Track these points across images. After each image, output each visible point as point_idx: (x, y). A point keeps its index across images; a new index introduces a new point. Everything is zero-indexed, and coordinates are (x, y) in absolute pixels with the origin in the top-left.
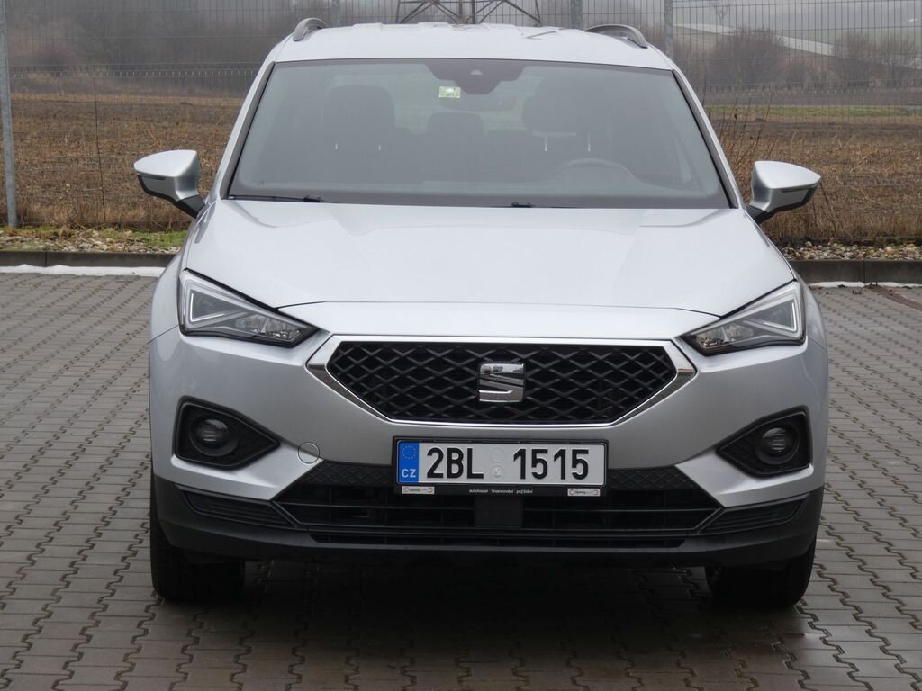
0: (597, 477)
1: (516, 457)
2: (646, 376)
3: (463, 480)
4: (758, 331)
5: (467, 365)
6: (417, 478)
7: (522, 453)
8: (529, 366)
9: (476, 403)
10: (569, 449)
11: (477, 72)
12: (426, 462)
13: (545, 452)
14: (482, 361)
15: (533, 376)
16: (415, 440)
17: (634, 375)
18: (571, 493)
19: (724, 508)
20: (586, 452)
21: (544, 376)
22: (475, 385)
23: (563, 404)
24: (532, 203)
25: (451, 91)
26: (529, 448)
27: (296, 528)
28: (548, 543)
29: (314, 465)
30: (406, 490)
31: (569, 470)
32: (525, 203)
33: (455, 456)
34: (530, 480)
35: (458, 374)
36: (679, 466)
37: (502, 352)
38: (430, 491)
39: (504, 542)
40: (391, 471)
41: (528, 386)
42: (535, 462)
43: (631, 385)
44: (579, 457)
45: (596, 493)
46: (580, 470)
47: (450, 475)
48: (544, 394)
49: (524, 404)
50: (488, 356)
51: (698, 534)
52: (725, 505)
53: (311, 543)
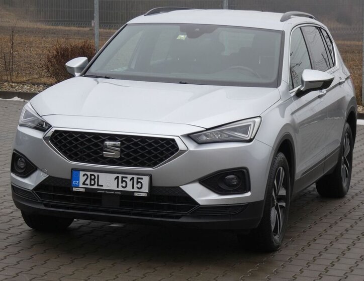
0: (146, 188)
1: (115, 179)
2: (167, 150)
3: (96, 187)
4: (230, 136)
5: (99, 142)
6: (79, 185)
7: (117, 178)
8: (122, 144)
9: (102, 157)
10: (136, 177)
11: (198, 30)
12: (82, 179)
13: (126, 177)
14: (105, 140)
15: (124, 147)
16: (79, 170)
17: (162, 149)
18: (136, 194)
19: (200, 205)
20: (142, 179)
21: (128, 147)
22: (102, 150)
23: (135, 159)
24: (187, 82)
25: (183, 37)
26: (120, 176)
27: (39, 201)
28: (129, 214)
29: (46, 177)
30: (74, 189)
31: (135, 185)
32: (184, 82)
33: (93, 177)
34: (120, 189)
35: (96, 145)
36: (181, 187)
37: (112, 137)
38: (83, 190)
39: (113, 212)
40: (69, 181)
41: (122, 151)
42: (123, 181)
43: (162, 153)
44: (139, 180)
45: (145, 195)
46: (139, 186)
47: (91, 185)
48: (128, 155)
49: (120, 159)
50: (108, 139)
51: (188, 215)
52: (201, 204)
53: (43, 207)
